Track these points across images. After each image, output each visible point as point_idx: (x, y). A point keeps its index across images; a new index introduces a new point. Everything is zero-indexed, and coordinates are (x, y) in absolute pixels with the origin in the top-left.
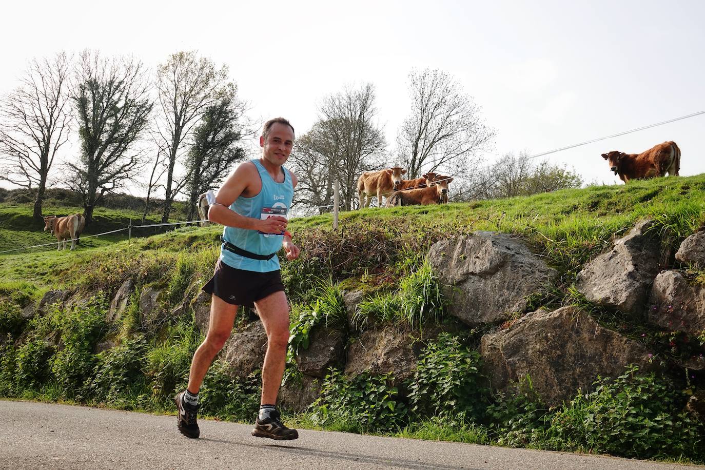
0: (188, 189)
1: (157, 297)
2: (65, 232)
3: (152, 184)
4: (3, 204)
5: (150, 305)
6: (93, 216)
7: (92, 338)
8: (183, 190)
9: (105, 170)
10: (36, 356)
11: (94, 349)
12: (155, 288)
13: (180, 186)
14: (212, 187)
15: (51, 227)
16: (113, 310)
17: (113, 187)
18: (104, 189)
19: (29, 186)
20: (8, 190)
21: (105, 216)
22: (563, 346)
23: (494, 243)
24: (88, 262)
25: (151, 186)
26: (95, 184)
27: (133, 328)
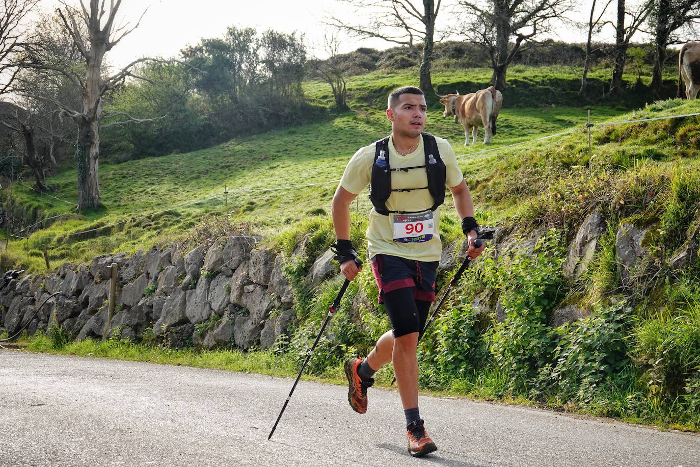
0: (651, 25)
1: (643, 238)
2: (474, 117)
3: (593, 21)
4: (375, 72)
5: (633, 252)
6: (507, 79)
7: (545, 302)
8: (644, 26)
9: (520, 6)
10: (464, 328)
11: (549, 319)
12: (639, 224)
13: (638, 21)
14: (691, 17)
15: (454, 110)
16: (574, 259)
17: (534, 33)
18: (521, 37)
19: (410, 43)
20: (379, 50)
21: (524, 78)
24: (516, 168)
25: (591, 25)
26: (505, 29)
27: (608, 287)
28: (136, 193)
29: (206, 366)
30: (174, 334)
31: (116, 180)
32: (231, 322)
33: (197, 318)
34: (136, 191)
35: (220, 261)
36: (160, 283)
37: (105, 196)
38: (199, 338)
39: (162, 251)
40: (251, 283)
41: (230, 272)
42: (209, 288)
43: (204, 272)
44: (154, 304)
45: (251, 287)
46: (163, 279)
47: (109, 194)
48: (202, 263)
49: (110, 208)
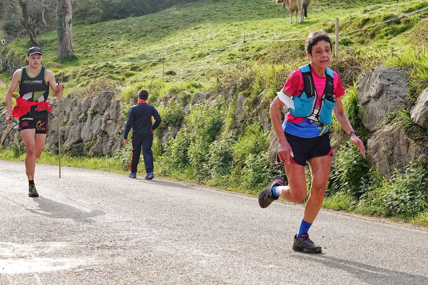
1: (245, 102)
5: (241, 108)
7: (212, 132)
12: (245, 95)
22: (393, 148)
23: (380, 77)
27: (231, 125)
28: (100, 47)
29: (83, 167)
30: (75, 149)
31: (87, 37)
32: (101, 141)
33: (86, 139)
34: (100, 45)
35: (97, 106)
36: (70, 118)
37: (78, 49)
38: (87, 151)
39: (73, 98)
40: (109, 119)
41: (103, 112)
42: (92, 121)
43: (89, 112)
44: (66, 131)
45: (110, 122)
46: (72, 115)
47: (82, 48)
48: (90, 107)
49: (80, 58)
